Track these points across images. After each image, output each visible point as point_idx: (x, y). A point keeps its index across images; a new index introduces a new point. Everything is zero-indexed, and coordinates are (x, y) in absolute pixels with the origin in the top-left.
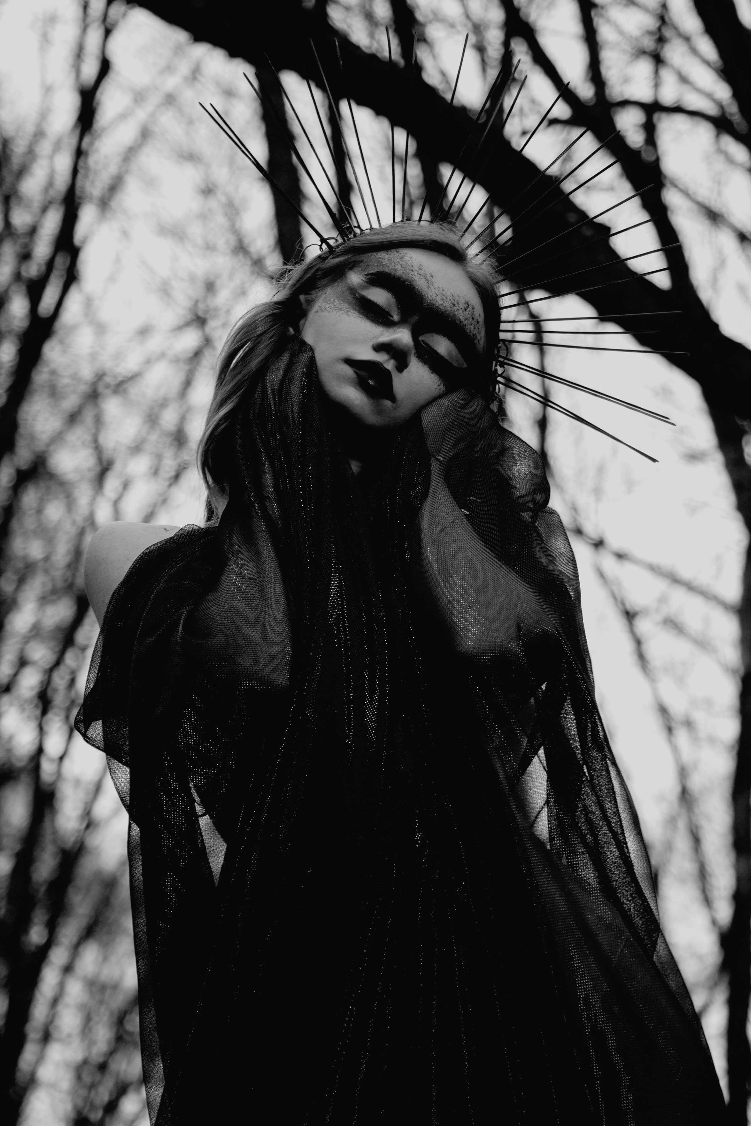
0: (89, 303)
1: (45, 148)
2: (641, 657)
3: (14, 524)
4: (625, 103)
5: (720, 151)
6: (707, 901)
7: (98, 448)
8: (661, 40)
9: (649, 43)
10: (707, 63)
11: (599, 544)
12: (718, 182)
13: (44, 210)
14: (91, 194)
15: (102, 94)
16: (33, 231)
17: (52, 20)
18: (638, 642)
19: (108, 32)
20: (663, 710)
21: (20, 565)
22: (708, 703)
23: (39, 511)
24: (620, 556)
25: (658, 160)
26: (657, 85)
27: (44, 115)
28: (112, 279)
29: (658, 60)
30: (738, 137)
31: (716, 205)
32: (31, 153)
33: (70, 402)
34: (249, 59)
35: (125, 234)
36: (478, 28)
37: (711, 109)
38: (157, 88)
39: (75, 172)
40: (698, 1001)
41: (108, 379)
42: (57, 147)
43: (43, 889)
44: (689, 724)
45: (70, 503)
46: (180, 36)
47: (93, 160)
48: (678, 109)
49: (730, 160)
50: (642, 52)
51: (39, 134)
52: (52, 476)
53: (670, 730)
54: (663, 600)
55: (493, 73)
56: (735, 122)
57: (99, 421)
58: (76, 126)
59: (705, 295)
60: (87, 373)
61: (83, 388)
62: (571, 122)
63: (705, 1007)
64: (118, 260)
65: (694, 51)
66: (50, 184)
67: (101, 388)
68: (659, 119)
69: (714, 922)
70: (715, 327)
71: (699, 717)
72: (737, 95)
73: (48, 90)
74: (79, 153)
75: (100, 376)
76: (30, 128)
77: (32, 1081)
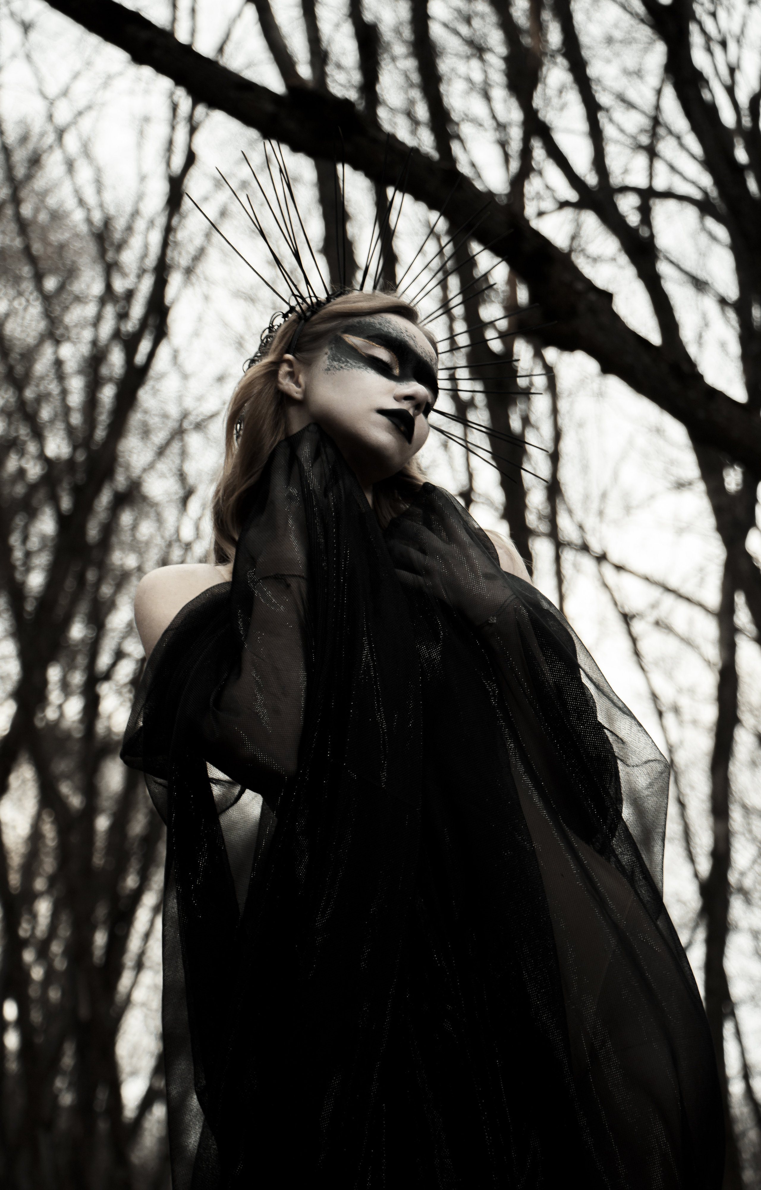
0: (175, 356)
1: (140, 225)
2: (637, 653)
3: (114, 540)
4: (625, 189)
5: (704, 228)
6: (691, 858)
7: (182, 476)
8: (654, 135)
9: (645, 140)
10: (693, 156)
11: (602, 558)
12: (703, 255)
13: (139, 277)
14: (179, 263)
15: (188, 180)
16: (130, 295)
17: (147, 119)
18: (634, 640)
19: (193, 130)
20: (655, 697)
21: (118, 573)
22: (691, 691)
23: (134, 527)
24: (619, 568)
25: (652, 236)
26: (651, 176)
27: (140, 197)
28: (196, 334)
29: (652, 153)
30: (719, 218)
31: (702, 275)
32: (129, 229)
33: (159, 437)
34: (310, 153)
35: (206, 298)
36: (501, 127)
37: (697, 195)
38: (234, 175)
39: (165, 244)
40: (683, 939)
41: (192, 418)
42: (151, 223)
43: (136, 844)
44: (676, 710)
45: (159, 520)
46: (253, 133)
47: (181, 235)
48: (668, 195)
49: (713, 238)
50: (640, 147)
51: (136, 213)
52: (144, 499)
53: (660, 714)
54: (654, 606)
55: (515, 165)
56: (717, 204)
57: (184, 454)
58: (164, 209)
59: (692, 350)
60: (174, 412)
61: (172, 424)
62: (579, 206)
63: (690, 944)
64: (200, 319)
65: (682, 145)
66: (144, 256)
67: (186, 425)
68: (654, 204)
69: (696, 875)
70: (700, 377)
71: (684, 702)
72: (717, 182)
73: (143, 178)
74: (169, 230)
75: (185, 415)
76: (128, 209)
77: (128, 1001)
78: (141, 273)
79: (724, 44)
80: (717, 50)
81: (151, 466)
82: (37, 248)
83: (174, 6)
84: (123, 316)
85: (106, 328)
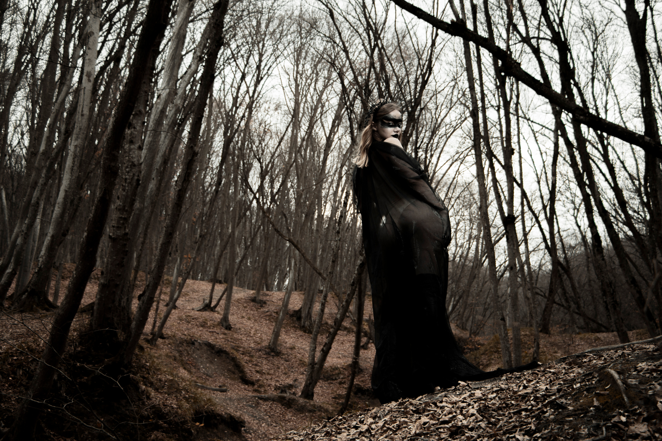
2: (537, 141)
4: (533, 38)
12: (551, 51)
16: (424, 65)
23: (425, 115)
24: (532, 122)
26: (539, 35)
28: (438, 73)
29: (539, 29)
31: (551, 56)
32: (424, 51)
33: (430, 95)
35: (441, 64)
37: (549, 38)
44: (545, 152)
50: (536, 28)
52: (427, 108)
54: (540, 130)
57: (436, 98)
58: (431, 46)
60: (434, 90)
61: (434, 92)
62: (523, 42)
64: (439, 69)
66: (427, 57)
68: (540, 41)
71: (548, 151)
73: (427, 40)
75: (436, 90)
76: (423, 46)
78: (426, 61)
79: (557, 5)
80: (555, 6)
81: (429, 102)
82: (404, 55)
83: (434, 2)
84: (422, 70)
85: (419, 72)
